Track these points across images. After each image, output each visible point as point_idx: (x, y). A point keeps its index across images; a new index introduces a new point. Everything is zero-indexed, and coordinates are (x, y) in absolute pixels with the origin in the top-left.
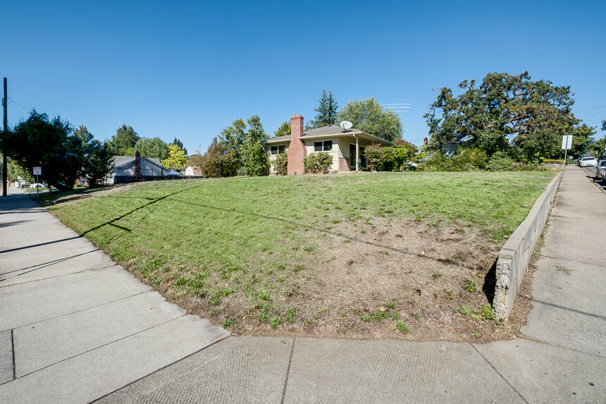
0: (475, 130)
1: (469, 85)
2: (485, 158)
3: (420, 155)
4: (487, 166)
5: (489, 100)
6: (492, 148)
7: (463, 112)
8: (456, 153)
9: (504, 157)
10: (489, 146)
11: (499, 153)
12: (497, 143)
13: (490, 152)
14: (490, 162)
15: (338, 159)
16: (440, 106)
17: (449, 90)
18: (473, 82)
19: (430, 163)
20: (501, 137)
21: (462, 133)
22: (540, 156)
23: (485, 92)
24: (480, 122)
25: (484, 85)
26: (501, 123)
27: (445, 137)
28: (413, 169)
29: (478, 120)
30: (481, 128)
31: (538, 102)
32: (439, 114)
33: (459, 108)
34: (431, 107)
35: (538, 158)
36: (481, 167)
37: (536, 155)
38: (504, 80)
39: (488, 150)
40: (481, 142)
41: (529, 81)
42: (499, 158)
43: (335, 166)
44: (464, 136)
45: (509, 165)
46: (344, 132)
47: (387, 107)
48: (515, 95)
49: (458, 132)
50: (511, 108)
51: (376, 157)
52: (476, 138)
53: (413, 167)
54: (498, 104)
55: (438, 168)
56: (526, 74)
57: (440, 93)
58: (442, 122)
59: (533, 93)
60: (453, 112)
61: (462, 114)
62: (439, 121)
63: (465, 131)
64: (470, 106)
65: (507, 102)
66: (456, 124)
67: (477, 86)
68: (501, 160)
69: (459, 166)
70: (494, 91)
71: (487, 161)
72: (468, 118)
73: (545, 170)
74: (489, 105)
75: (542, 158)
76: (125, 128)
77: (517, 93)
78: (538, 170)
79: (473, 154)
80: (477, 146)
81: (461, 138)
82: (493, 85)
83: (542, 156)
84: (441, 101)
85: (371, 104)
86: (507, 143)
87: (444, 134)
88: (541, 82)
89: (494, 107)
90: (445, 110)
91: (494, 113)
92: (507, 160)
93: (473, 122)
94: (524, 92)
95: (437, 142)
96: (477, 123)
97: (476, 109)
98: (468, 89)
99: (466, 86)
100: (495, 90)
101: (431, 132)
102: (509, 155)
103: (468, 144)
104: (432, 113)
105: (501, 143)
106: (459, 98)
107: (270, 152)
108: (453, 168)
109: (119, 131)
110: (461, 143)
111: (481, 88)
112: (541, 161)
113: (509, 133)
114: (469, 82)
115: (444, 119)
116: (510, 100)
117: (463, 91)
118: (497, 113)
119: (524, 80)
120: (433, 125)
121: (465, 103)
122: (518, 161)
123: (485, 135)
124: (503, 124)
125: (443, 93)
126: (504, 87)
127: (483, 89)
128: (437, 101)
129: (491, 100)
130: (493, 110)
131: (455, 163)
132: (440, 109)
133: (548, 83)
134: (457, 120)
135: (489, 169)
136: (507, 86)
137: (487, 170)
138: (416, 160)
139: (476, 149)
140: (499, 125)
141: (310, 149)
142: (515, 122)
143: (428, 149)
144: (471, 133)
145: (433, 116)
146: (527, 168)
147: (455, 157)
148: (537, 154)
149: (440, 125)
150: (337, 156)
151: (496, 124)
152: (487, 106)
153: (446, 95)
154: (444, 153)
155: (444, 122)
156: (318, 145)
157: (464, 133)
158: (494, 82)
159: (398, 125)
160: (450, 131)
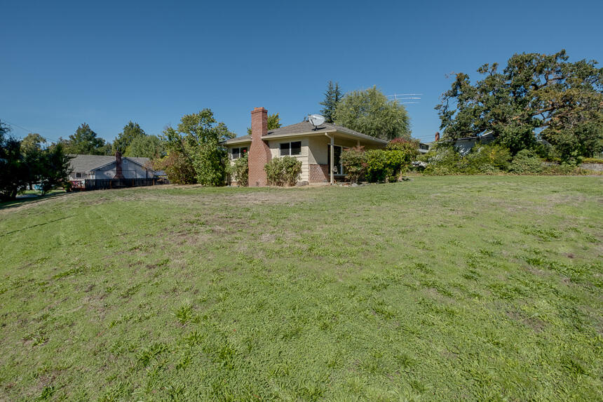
0: (496, 123)
1: (490, 70)
2: (509, 157)
3: (429, 153)
4: (510, 167)
5: (515, 87)
6: (517, 145)
7: (483, 102)
8: (472, 151)
9: (532, 156)
10: (513, 142)
11: (525, 151)
12: (522, 139)
13: (514, 150)
14: (513, 162)
15: (307, 166)
16: (455, 95)
17: (466, 76)
18: (495, 65)
19: (440, 163)
20: (529, 131)
21: (480, 127)
22: (578, 155)
23: (510, 78)
24: (503, 113)
25: (508, 68)
26: (529, 115)
27: (459, 133)
28: (421, 169)
29: (501, 112)
30: (504, 121)
31: (578, 87)
32: (453, 105)
33: (477, 97)
34: (444, 96)
35: (576, 157)
36: (502, 168)
37: (573, 153)
38: (534, 62)
39: (511, 147)
40: (503, 137)
41: (566, 62)
42: (525, 158)
43: (305, 176)
44: (482, 130)
45: (538, 166)
46: (315, 130)
47: (393, 98)
48: (547, 80)
49: (475, 126)
50: (544, 96)
51: (356, 165)
52: (497, 133)
53: (421, 167)
54: (525, 91)
55: (449, 169)
56: (563, 53)
57: (455, 81)
58: (456, 114)
59: (573, 75)
60: (470, 101)
61: (480, 104)
62: (453, 113)
63: (484, 125)
64: (491, 94)
65: (537, 88)
66: (472, 117)
67: (500, 71)
68: (527, 160)
69: (474, 167)
70: (521, 76)
71: (510, 161)
72: (488, 110)
73: (585, 172)
74: (514, 93)
75: (581, 157)
76: (131, 125)
77: (551, 77)
78: (575, 172)
79: (494, 152)
80: (498, 143)
81: (479, 132)
82: (520, 68)
83: (581, 155)
84: (456, 89)
85: (373, 94)
86: (534, 139)
87: (458, 129)
88: (584, 61)
89: (519, 96)
90: (460, 100)
91: (520, 103)
92: (536, 160)
93: (494, 114)
94: (560, 75)
95: (450, 138)
96: (499, 115)
97: (498, 98)
98: (488, 74)
99: (486, 71)
100: (522, 74)
101: (442, 126)
102: (537, 153)
103: (487, 141)
104: (445, 104)
105: (527, 140)
106: (477, 86)
107: (230, 156)
108: (468, 169)
109: (126, 128)
110: (478, 139)
111: (505, 72)
112: (579, 162)
113: (537, 126)
114: (490, 65)
115: (458, 111)
116: (541, 87)
117: (483, 77)
118: (524, 102)
119: (559, 61)
120: (446, 117)
121: (484, 91)
122: (549, 160)
123: (508, 129)
124: (531, 116)
125: (459, 80)
126: (535, 70)
127: (507, 74)
128: (451, 89)
129: (517, 86)
130: (519, 100)
131: (471, 163)
132: (455, 99)
133: (591, 63)
134: (475, 112)
135: (512, 170)
136: (538, 68)
137: (510, 171)
138: (425, 159)
139: (497, 146)
140: (526, 117)
141: (276, 153)
142: (546, 114)
143: (439, 146)
144: (491, 128)
145: (446, 107)
146: (561, 169)
147: (471, 156)
148: (575, 153)
149: (453, 117)
150: (307, 163)
151: (523, 116)
152: (512, 94)
153: (462, 83)
154: (458, 151)
155: (459, 114)
156: (284, 147)
157: (483, 127)
158: (520, 63)
159: (404, 119)
160: (465, 125)
